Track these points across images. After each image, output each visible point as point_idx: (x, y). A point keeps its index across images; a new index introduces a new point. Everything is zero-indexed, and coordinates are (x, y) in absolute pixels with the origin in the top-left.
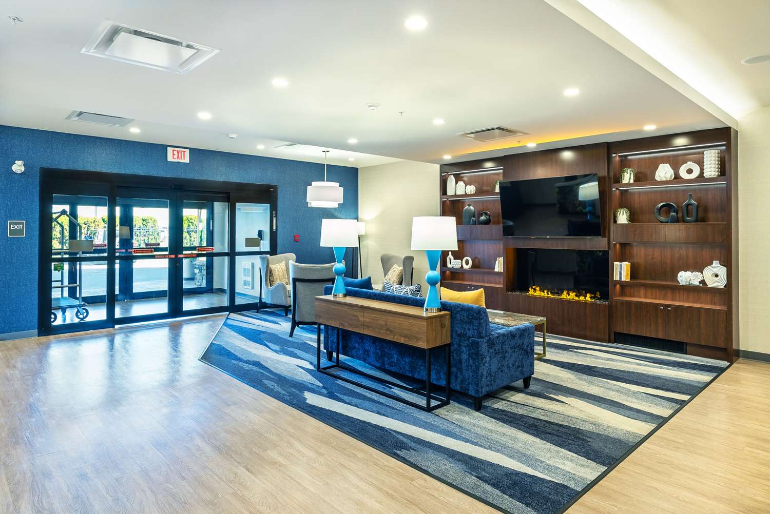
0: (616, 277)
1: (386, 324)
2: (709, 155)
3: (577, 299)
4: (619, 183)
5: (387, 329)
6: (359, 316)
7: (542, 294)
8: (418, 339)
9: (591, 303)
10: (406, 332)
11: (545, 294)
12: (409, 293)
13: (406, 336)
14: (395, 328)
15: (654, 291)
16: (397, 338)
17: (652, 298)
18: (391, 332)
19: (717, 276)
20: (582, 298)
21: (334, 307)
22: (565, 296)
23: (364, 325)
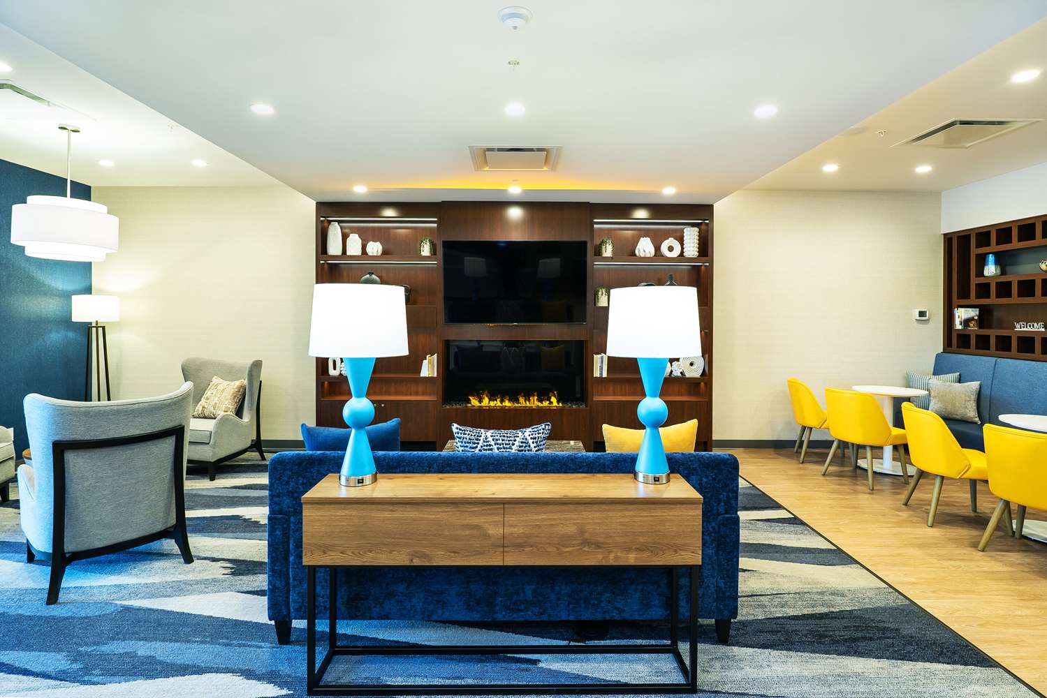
0: (597, 374)
1: (582, 532)
2: (689, 233)
3: (540, 404)
4: (599, 255)
5: (586, 542)
6: (486, 526)
7: (492, 404)
8: (676, 549)
9: (559, 410)
10: (642, 539)
11: (496, 403)
12: (532, 446)
13: (641, 549)
14: (608, 536)
15: (623, 387)
16: (616, 558)
17: (621, 395)
18: (598, 546)
19: (692, 364)
20: (546, 404)
21: (387, 515)
22: (523, 403)
23: (503, 544)
